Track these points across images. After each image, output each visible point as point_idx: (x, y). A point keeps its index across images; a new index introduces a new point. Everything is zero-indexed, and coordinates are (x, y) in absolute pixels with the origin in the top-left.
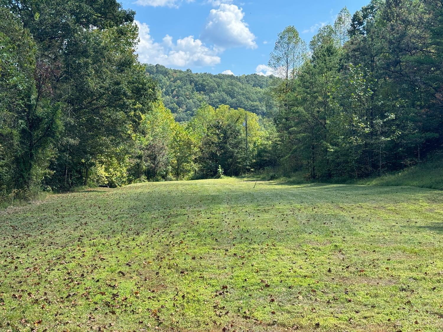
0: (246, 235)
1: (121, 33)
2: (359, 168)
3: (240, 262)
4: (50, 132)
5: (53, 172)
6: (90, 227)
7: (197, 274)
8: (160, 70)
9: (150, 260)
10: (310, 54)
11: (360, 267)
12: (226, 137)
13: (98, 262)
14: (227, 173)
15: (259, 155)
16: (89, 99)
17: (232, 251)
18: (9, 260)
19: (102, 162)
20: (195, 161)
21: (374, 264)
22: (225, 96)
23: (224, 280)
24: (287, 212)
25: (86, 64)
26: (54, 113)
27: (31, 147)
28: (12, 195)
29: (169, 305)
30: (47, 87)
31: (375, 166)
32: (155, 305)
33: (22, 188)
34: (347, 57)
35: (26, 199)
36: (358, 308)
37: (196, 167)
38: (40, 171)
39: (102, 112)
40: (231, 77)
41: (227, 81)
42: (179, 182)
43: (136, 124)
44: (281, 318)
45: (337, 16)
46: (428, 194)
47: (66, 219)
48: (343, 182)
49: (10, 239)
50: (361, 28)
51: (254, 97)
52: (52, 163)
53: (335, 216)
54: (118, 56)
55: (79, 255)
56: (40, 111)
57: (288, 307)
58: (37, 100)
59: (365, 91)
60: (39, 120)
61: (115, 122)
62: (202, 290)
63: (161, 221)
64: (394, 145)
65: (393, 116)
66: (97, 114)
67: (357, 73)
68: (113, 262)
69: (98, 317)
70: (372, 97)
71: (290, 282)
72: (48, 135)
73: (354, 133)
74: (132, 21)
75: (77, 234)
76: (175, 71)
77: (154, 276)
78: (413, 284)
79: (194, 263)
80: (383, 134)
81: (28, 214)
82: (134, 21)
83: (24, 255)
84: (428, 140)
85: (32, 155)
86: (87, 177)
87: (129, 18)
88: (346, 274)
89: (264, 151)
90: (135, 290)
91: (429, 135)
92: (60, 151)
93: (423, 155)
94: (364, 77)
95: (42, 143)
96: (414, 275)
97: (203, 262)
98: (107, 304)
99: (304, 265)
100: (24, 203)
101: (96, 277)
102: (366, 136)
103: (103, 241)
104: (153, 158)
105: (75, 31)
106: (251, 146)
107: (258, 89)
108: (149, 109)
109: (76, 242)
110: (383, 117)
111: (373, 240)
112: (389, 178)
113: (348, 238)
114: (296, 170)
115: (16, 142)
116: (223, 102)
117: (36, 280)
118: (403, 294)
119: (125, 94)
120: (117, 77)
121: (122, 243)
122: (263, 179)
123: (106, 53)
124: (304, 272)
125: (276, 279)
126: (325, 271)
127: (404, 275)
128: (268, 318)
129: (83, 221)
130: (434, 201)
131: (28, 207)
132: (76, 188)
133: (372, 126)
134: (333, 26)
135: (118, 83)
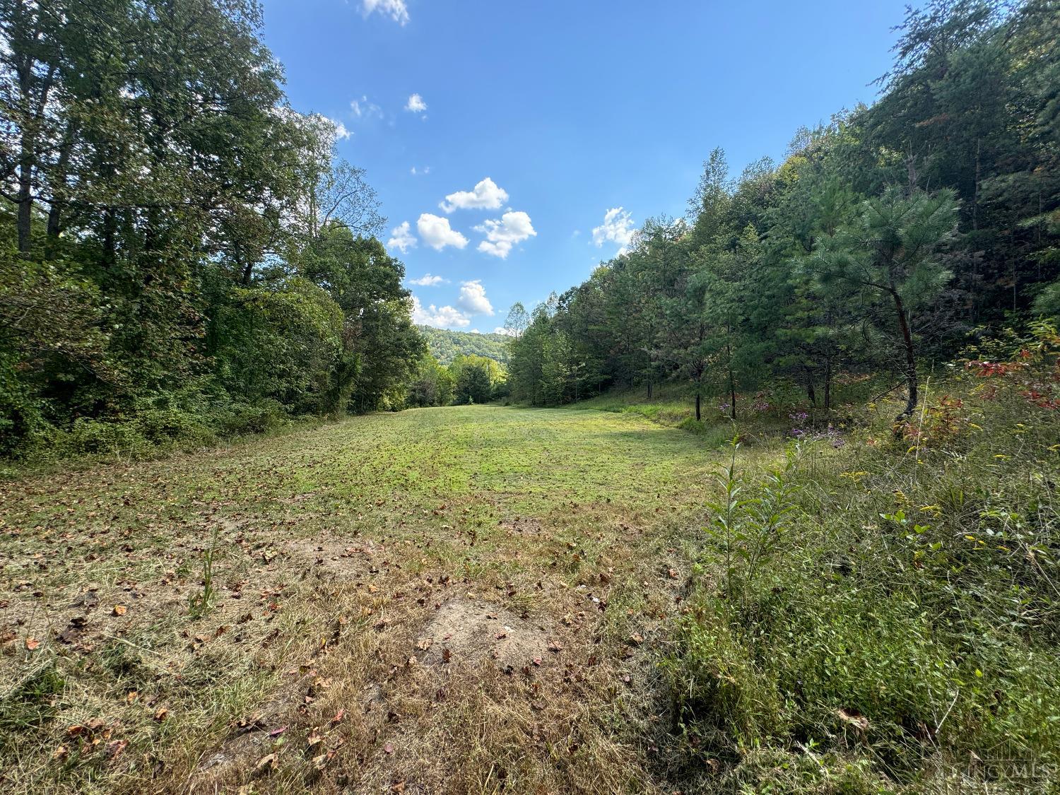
0: (489, 443)
1: (403, 304)
2: (563, 398)
3: (485, 459)
4: (352, 373)
5: (353, 402)
6: (383, 440)
7: (458, 467)
8: (427, 329)
9: (427, 459)
10: (532, 321)
11: (558, 460)
12: (475, 377)
13: (392, 461)
14: (476, 402)
15: (498, 389)
16: (379, 351)
17: (480, 452)
18: (333, 460)
19: (387, 394)
20: (454, 393)
21: (567, 457)
22: (474, 348)
23: (475, 469)
24: (516, 427)
25: (377, 326)
26: (355, 361)
27: (339, 385)
28: (326, 418)
29: (442, 484)
30: (350, 343)
31: (573, 397)
32: (432, 485)
33: (333, 412)
34: (556, 325)
35: (335, 420)
36: (554, 482)
37: (455, 397)
38: (345, 401)
39: (388, 359)
40: (478, 335)
41: (475, 337)
42: (442, 408)
43: (412, 368)
44: (509, 489)
45: (548, 298)
46: (605, 414)
47: (366, 434)
48: (554, 407)
49: (330, 447)
50: (565, 305)
51: (494, 348)
52: (353, 395)
53: (546, 429)
54: (399, 320)
55: (379, 457)
56: (345, 360)
57: (514, 483)
58: (343, 351)
59: (567, 348)
60: (344, 365)
61: (397, 365)
62: (461, 476)
63: (432, 434)
64: (585, 383)
65: (584, 364)
66: (384, 360)
67: (561, 336)
68: (403, 460)
69: (398, 493)
70: (571, 352)
71: (516, 469)
72: (351, 376)
73: (559, 375)
74: (409, 295)
75: (375, 444)
76: (439, 330)
77: (430, 468)
78: (587, 468)
79: (456, 460)
80: (578, 376)
81: (339, 431)
82: (411, 296)
83: (342, 457)
84: (606, 380)
85: (339, 389)
86: (377, 403)
87: (407, 294)
88: (550, 464)
89: (502, 385)
90: (419, 476)
91: (605, 377)
92: (358, 386)
93: (602, 390)
94: (566, 338)
95: (347, 381)
96: (589, 463)
97: (462, 460)
98: (402, 485)
99: (525, 459)
100: (334, 423)
101: (393, 470)
102: (566, 377)
103: (394, 447)
104: (423, 391)
105: (369, 303)
106: (492, 382)
107: (497, 343)
108: (422, 358)
109: (376, 449)
110: (578, 365)
111: (568, 444)
112: (582, 404)
113: (552, 443)
114: (522, 399)
115: (328, 381)
116: (473, 352)
117: (354, 472)
118: (581, 474)
119: (405, 347)
120: (399, 335)
121: (407, 449)
122: (501, 405)
123: (391, 318)
124: (525, 464)
125: (508, 468)
126: (537, 462)
127: (582, 463)
128: (502, 490)
129: (378, 435)
130: (607, 419)
131: (338, 426)
132: (369, 413)
133: (571, 370)
134: (546, 303)
135: (399, 340)
